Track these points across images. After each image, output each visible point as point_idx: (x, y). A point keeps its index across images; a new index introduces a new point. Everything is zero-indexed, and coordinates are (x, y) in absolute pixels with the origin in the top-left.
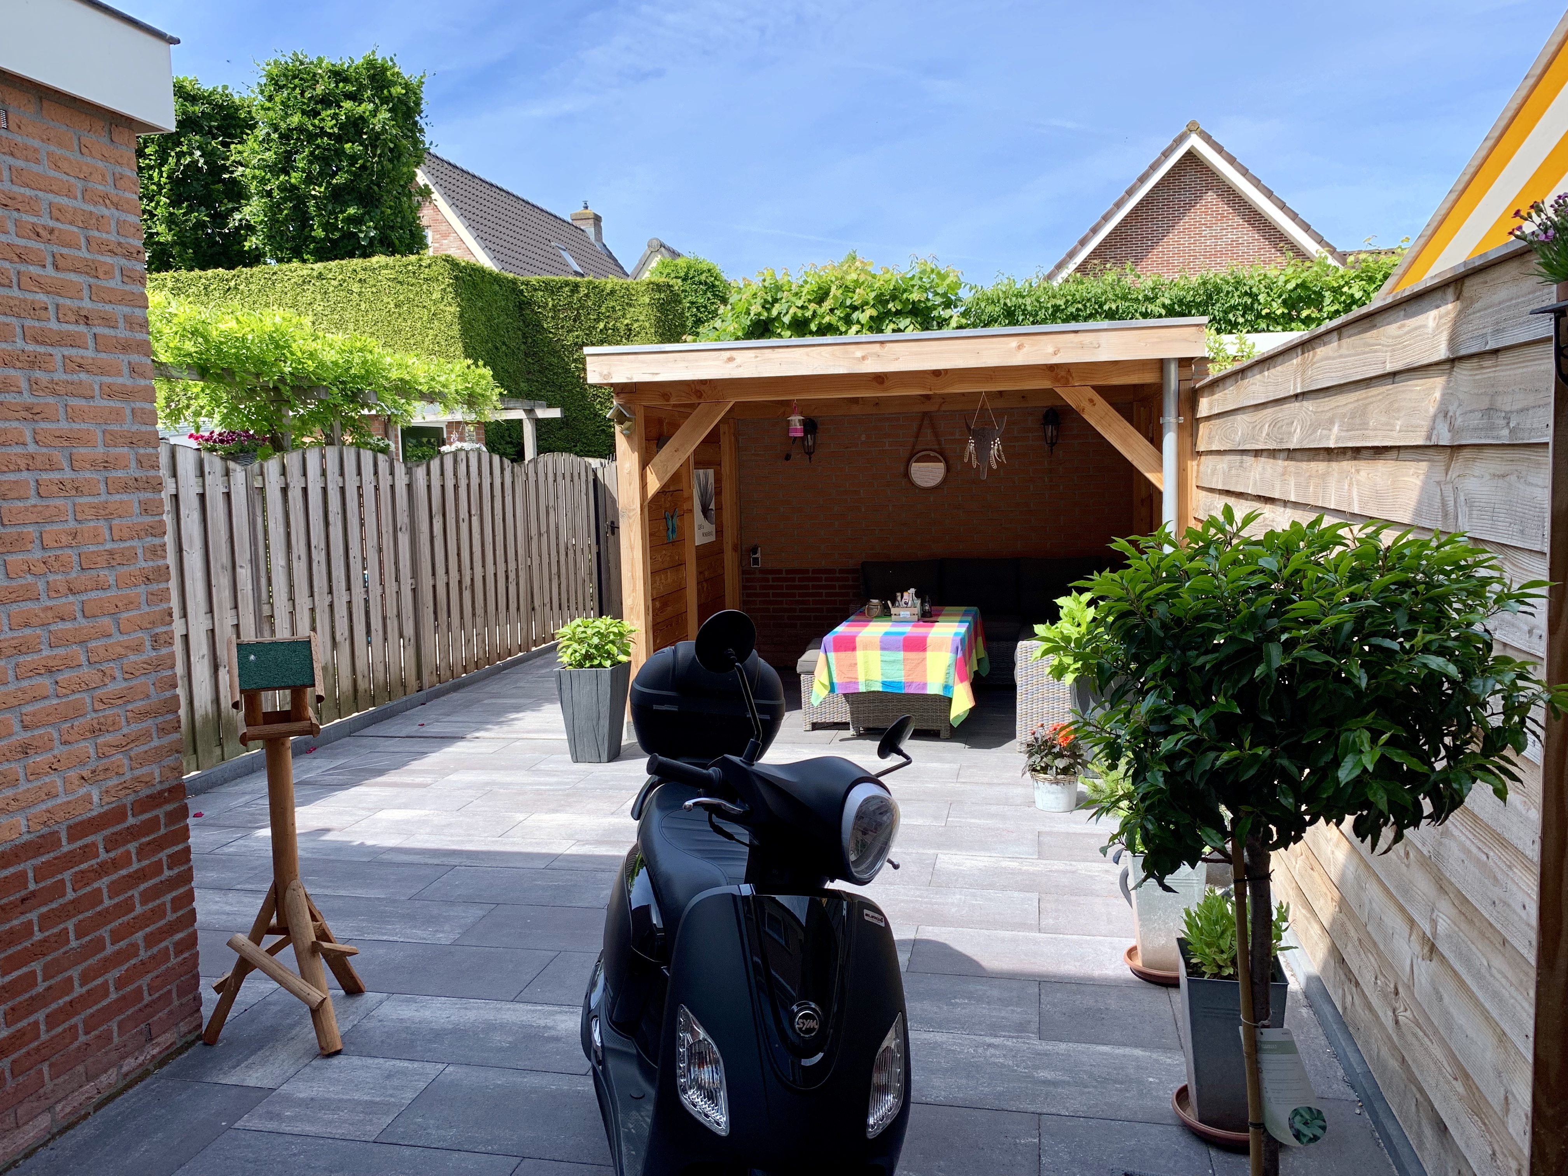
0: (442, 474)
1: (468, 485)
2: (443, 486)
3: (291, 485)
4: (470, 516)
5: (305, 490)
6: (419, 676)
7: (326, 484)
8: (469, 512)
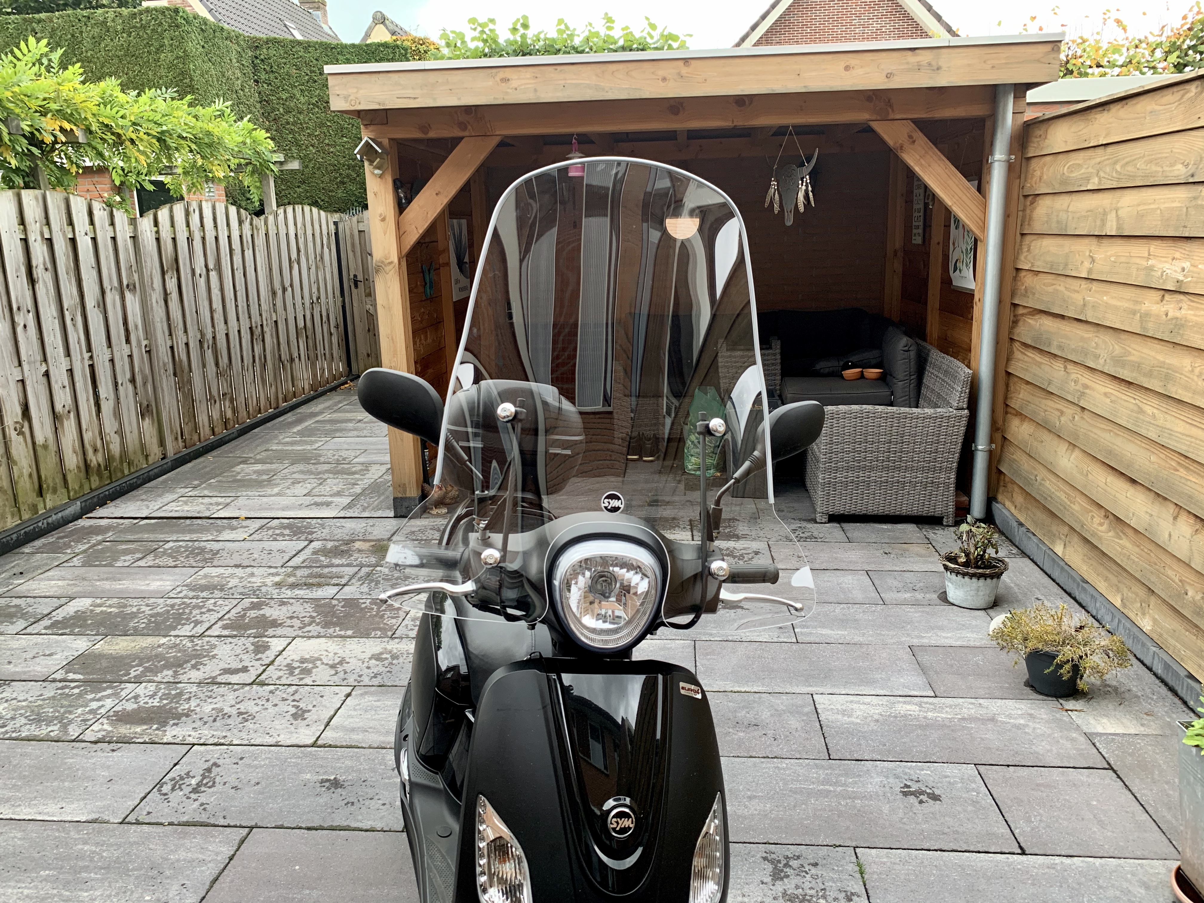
0: (173, 225)
1: (204, 238)
2: (174, 238)
4: (208, 270)
6: (162, 442)
8: (206, 266)
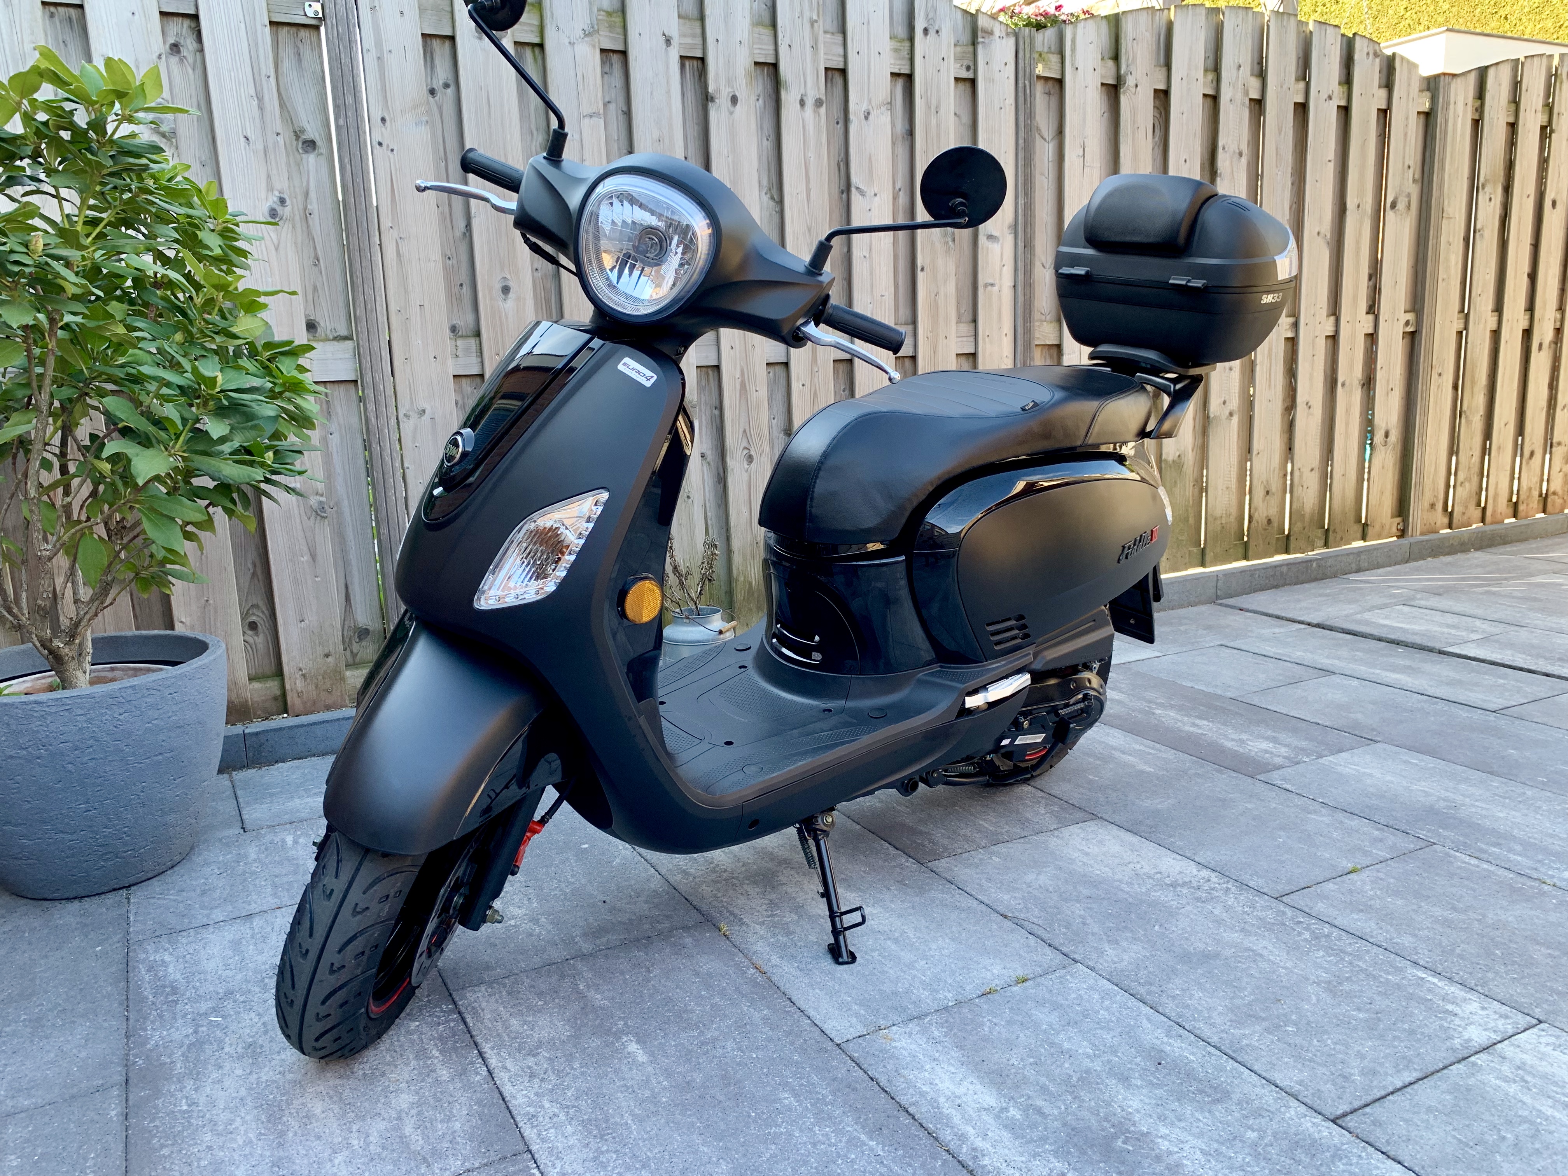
0: (1515, 102)
2: (1513, 126)
3: (1130, 81)
5: (1163, 96)
6: (1402, 508)
7: (1218, 88)
